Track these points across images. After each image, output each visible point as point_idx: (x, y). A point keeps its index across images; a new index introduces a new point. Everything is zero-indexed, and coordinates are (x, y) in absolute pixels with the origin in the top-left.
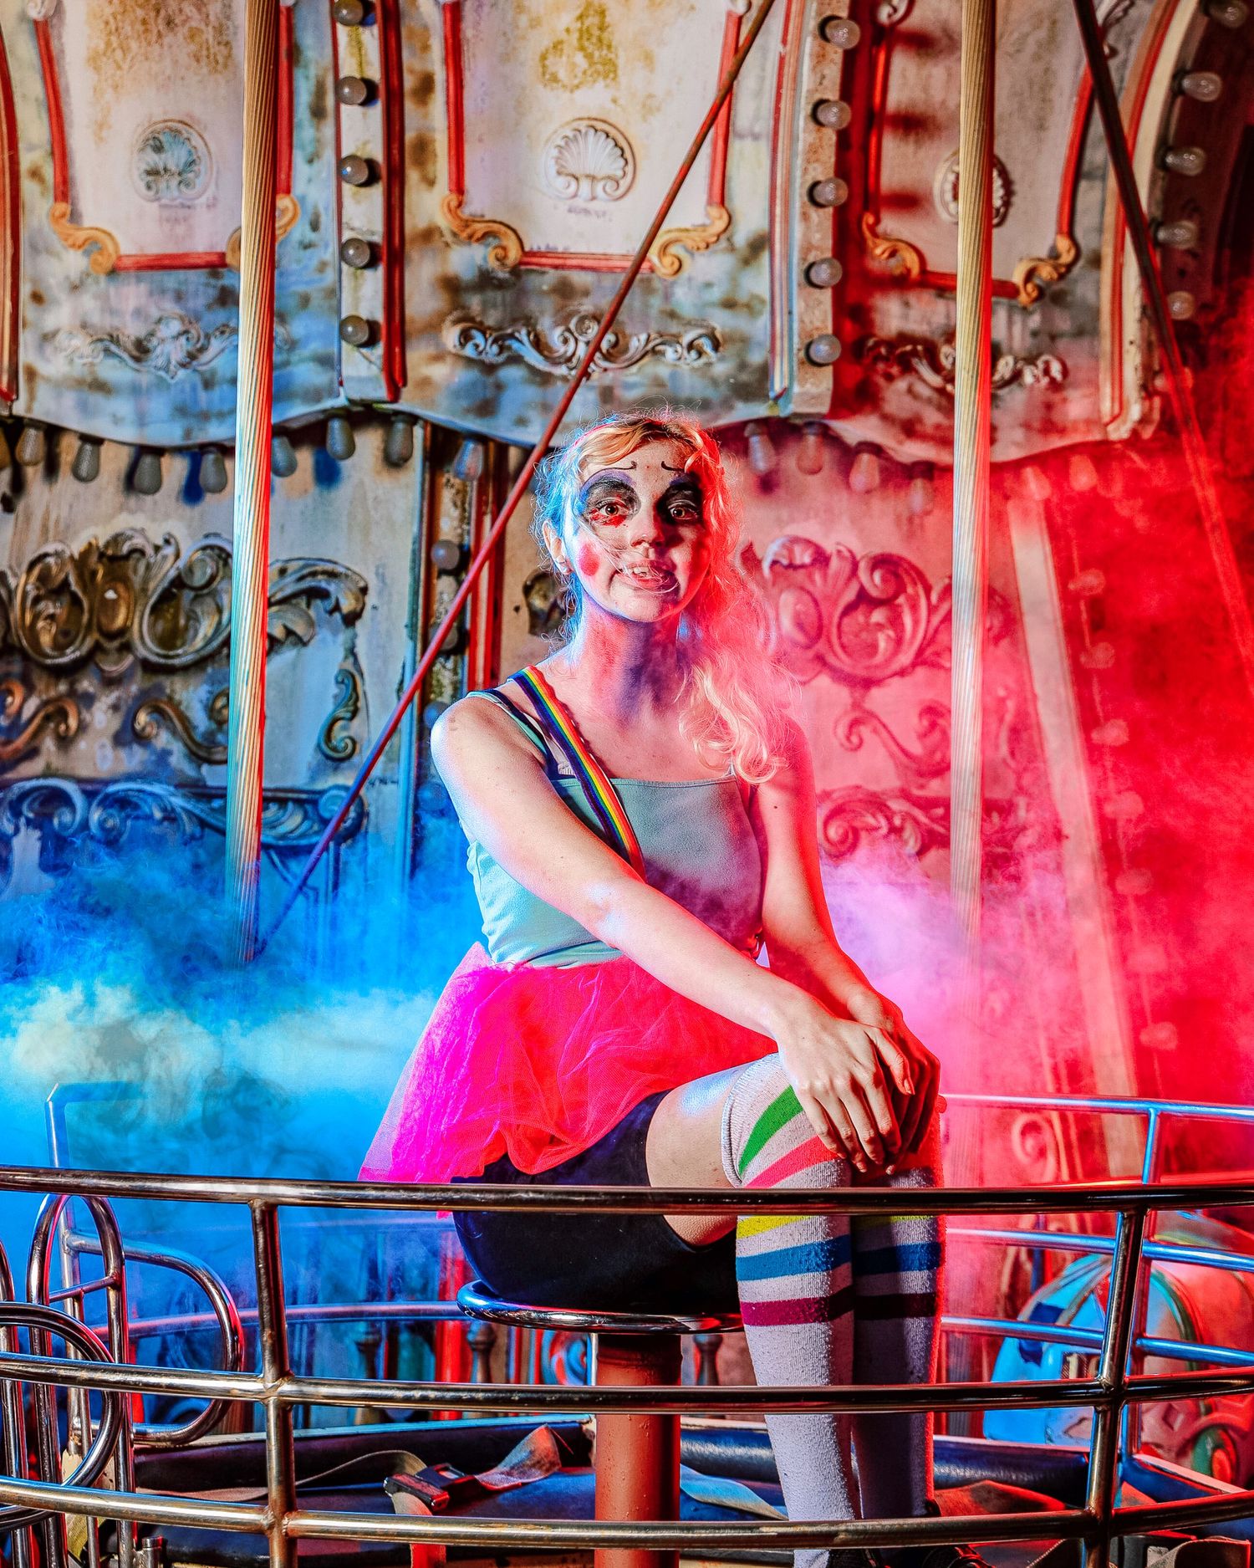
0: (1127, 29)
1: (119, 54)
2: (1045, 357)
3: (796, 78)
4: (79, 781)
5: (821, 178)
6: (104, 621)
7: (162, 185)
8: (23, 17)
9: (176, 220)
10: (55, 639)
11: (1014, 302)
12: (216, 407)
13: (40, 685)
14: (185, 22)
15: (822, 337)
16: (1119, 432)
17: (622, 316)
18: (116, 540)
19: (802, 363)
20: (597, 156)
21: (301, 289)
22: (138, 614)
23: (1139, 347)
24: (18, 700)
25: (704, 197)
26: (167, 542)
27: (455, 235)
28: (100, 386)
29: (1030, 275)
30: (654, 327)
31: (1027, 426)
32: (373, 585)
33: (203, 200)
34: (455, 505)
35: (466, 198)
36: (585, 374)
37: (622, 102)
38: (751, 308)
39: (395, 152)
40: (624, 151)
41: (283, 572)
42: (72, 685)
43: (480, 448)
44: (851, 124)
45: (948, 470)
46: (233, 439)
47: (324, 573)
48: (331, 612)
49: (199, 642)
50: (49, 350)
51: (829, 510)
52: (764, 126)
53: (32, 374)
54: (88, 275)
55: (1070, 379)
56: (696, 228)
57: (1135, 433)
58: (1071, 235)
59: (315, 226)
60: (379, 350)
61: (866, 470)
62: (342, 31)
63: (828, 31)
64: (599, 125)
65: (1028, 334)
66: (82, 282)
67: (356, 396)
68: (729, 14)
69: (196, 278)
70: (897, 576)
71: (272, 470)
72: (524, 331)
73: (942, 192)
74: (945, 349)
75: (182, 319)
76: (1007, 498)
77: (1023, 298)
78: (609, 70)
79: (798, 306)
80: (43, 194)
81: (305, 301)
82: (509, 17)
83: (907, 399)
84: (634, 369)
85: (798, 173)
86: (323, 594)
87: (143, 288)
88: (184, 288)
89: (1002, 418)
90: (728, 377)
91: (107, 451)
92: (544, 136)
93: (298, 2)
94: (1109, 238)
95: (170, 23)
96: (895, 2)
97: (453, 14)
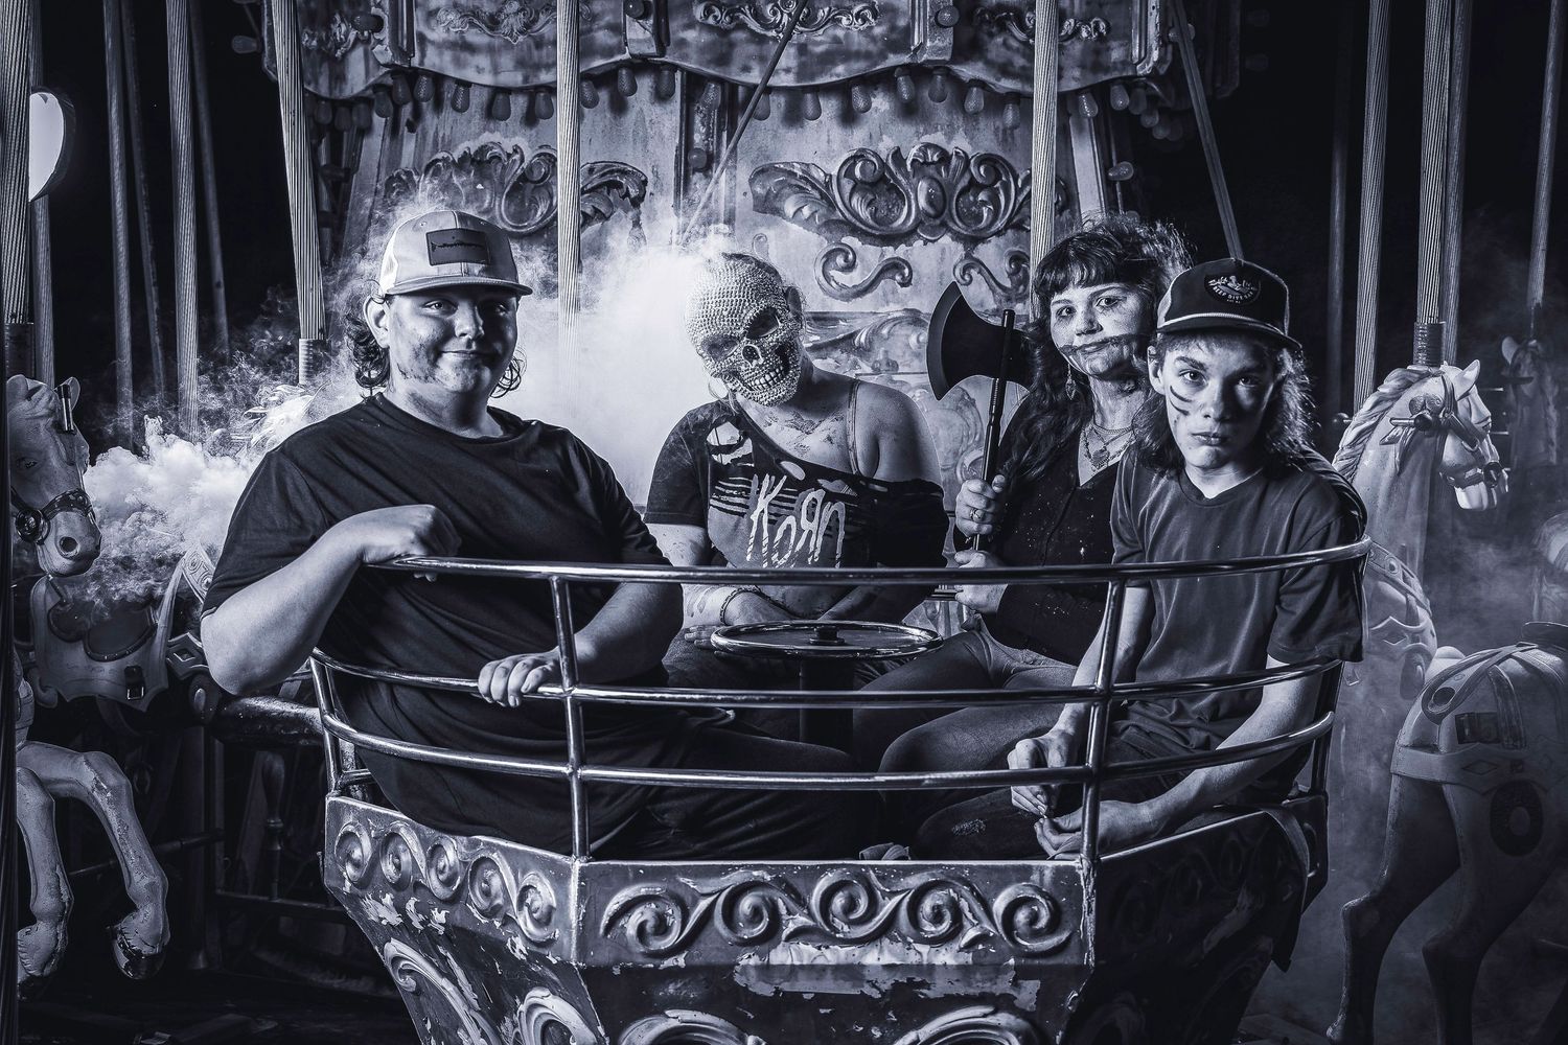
2: (1095, 19)
12: (545, 60)
15: (946, 8)
16: (1144, 69)
18: (483, 150)
19: (932, 26)
22: (498, 200)
23: (1160, 10)
26: (515, 151)
28: (470, 48)
31: (1082, 66)
32: (650, 177)
34: (703, 124)
36: (789, 37)
41: (591, 170)
43: (719, 87)
45: (1030, 97)
46: (556, 82)
47: (618, 171)
48: (623, 197)
49: (538, 218)
50: (433, 22)
51: (951, 125)
53: (423, 39)
55: (1112, 33)
57: (1154, 69)
60: (651, 21)
61: (975, 99)
65: (1084, 3)
67: (636, 53)
70: (996, 170)
71: (582, 104)
72: (747, 7)
74: (1028, 15)
75: (519, 1)
76: (1069, 115)
83: (1003, 50)
84: (821, 32)
86: (619, 185)
89: (1067, 62)
90: (883, 36)
91: (474, 93)
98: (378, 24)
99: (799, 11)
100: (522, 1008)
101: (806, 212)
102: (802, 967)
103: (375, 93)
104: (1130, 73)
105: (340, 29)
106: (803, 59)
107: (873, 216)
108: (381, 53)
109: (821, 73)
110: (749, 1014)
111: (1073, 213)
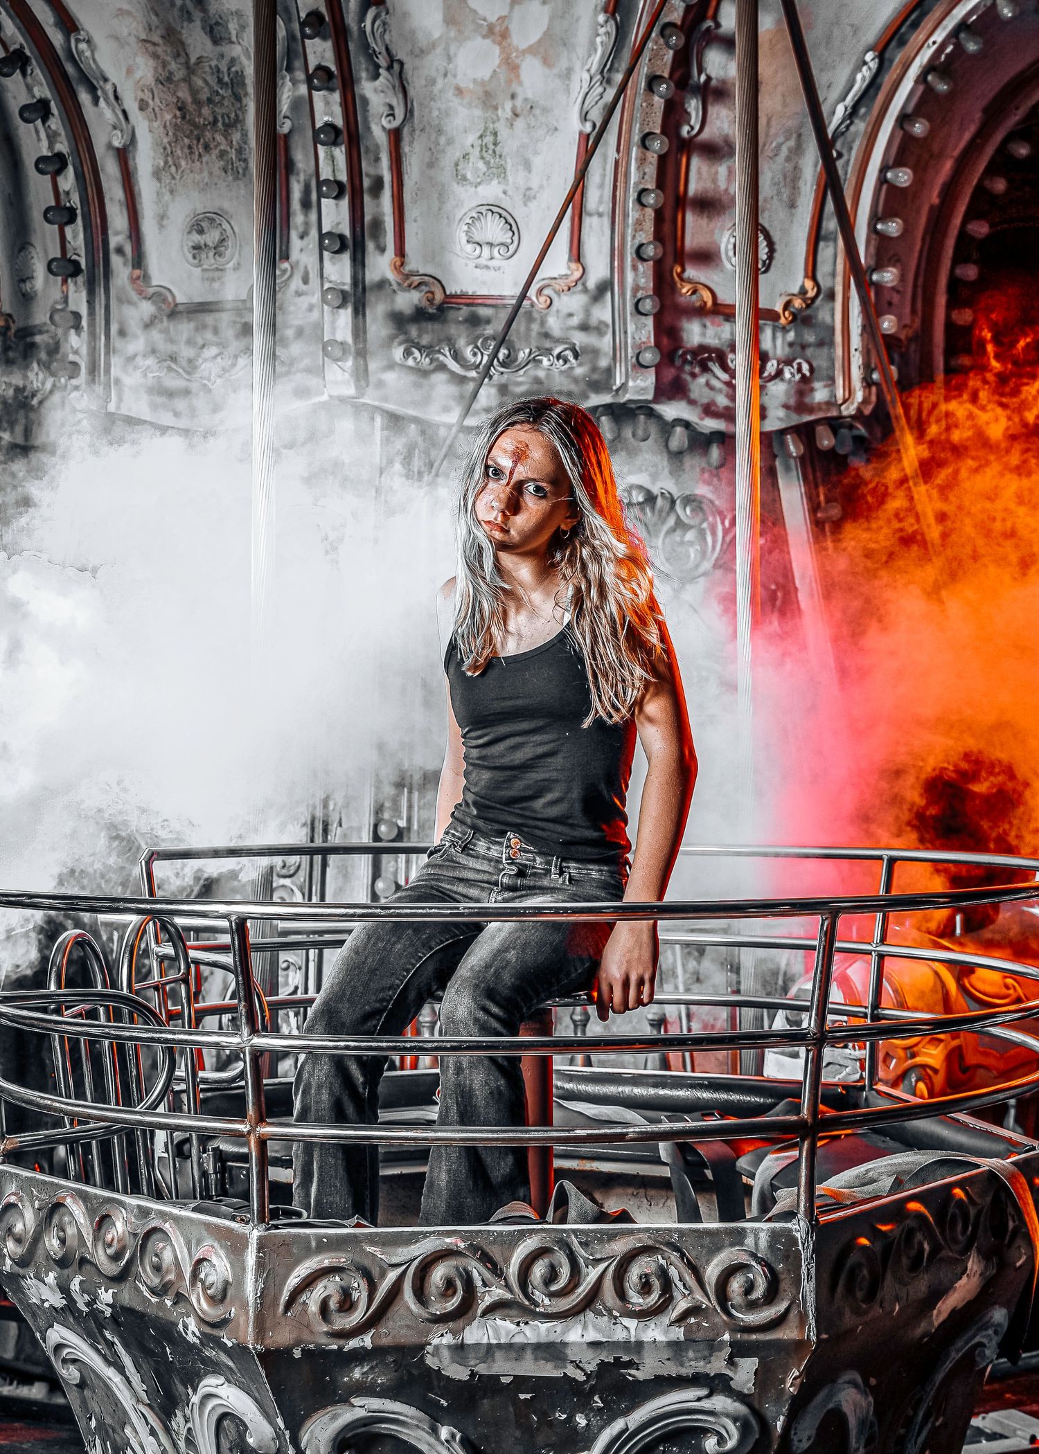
0: (849, 139)
1: (173, 169)
2: (798, 361)
3: (627, 175)
5: (644, 241)
7: (204, 256)
8: (110, 146)
9: (213, 280)
11: (776, 323)
14: (216, 146)
15: (647, 348)
16: (849, 410)
17: (512, 335)
19: (634, 366)
20: (493, 229)
21: (297, 323)
23: (862, 353)
25: (566, 257)
27: (399, 284)
28: (165, 392)
29: (787, 305)
30: (534, 344)
31: (787, 407)
33: (231, 264)
35: (407, 260)
36: (487, 374)
37: (510, 193)
38: (599, 330)
39: (358, 229)
40: (512, 225)
43: (418, 428)
44: (664, 204)
45: (733, 437)
50: (130, 368)
51: (654, 466)
52: (606, 208)
53: (119, 384)
54: (155, 317)
55: (815, 375)
56: (561, 277)
57: (859, 409)
58: (814, 278)
59: (306, 280)
60: (349, 363)
61: (679, 438)
62: (321, 149)
63: (647, 143)
64: (495, 209)
65: (786, 345)
66: (152, 322)
67: (334, 394)
68: (581, 133)
69: (227, 317)
70: (701, 509)
72: (447, 349)
73: (727, 250)
74: (731, 356)
76: (775, 456)
77: (783, 321)
78: (500, 172)
79: (631, 328)
80: (125, 264)
81: (299, 332)
82: (433, 138)
83: (706, 390)
84: (521, 372)
85: (629, 238)
87: (192, 325)
88: (219, 324)
89: (768, 401)
90: (584, 377)
92: (458, 217)
93: (291, 131)
94: (839, 280)
95: (207, 147)
96: (692, 122)
97: (396, 136)
98: (75, 370)
99: (497, 350)
100: (195, 1399)
102: (499, 1346)
104: (834, 414)
105: (38, 377)
108: (79, 397)
110: (443, 1402)
111: (781, 551)
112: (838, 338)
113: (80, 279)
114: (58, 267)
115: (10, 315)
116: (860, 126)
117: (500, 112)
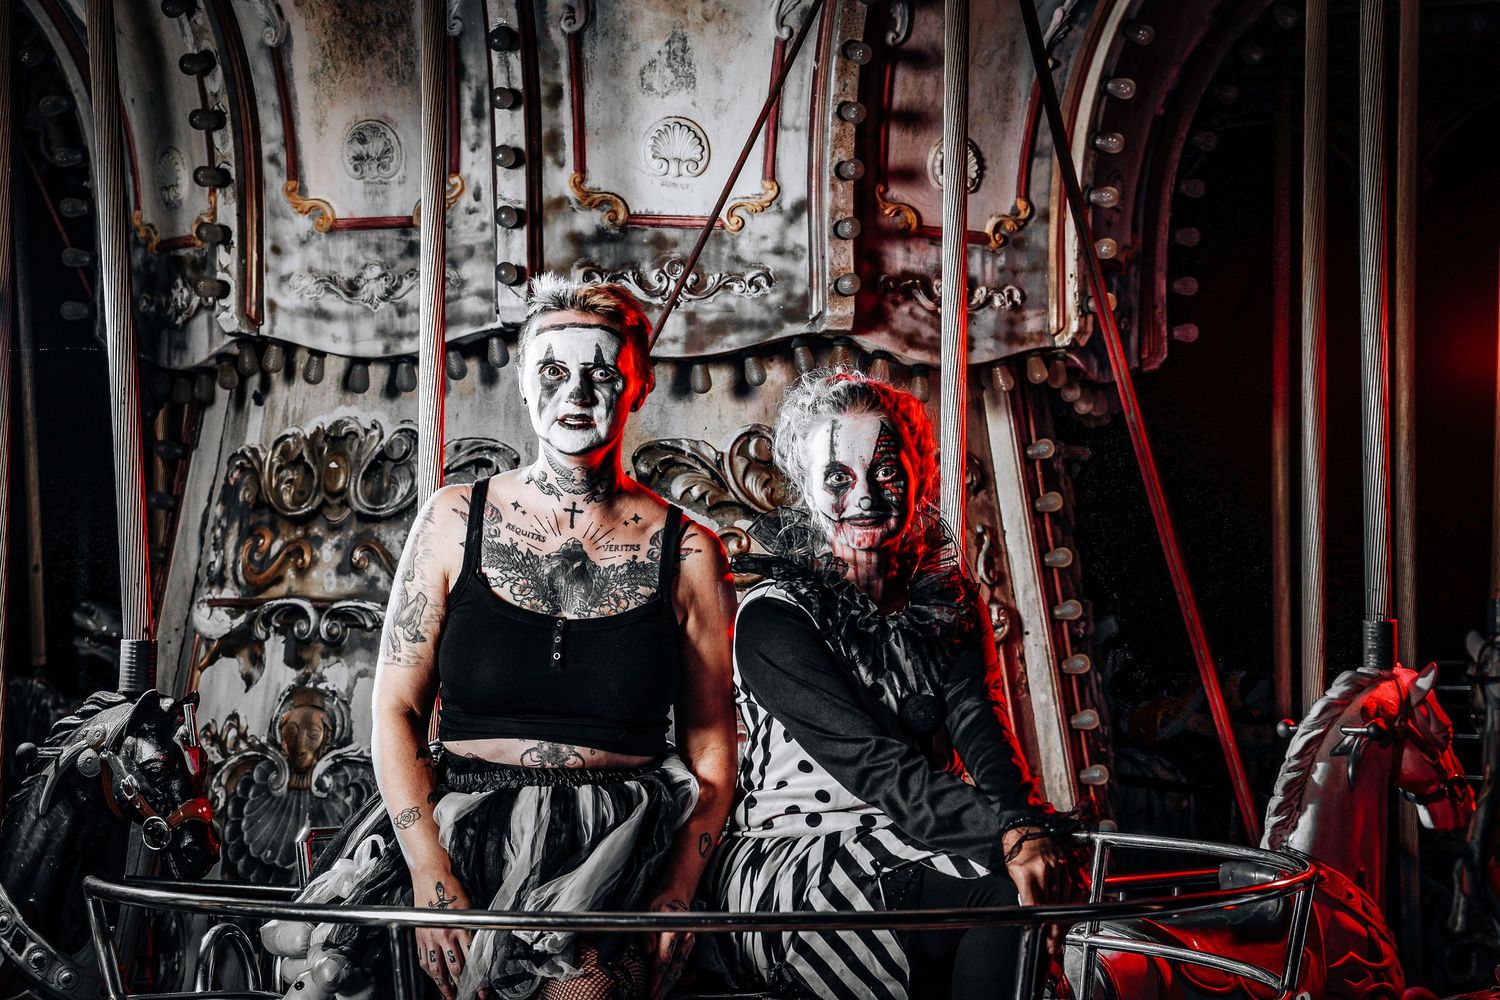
0: (1068, 48)
1: (332, 71)
2: (1008, 288)
3: (826, 86)
4: (312, 600)
5: (845, 159)
6: (328, 484)
7: (366, 168)
8: (262, 44)
9: (376, 193)
10: (293, 498)
11: (986, 247)
12: (406, 329)
13: (284, 531)
14: (380, 48)
15: (846, 275)
16: (1062, 341)
17: (702, 261)
18: (337, 425)
19: (831, 294)
20: (682, 144)
21: (467, 242)
22: (353, 479)
23: (1078, 279)
24: (267, 542)
25: (761, 175)
26: (374, 426)
27: (579, 202)
28: (323, 315)
29: (997, 228)
30: (724, 268)
31: (996, 337)
32: (521, 455)
33: (396, 178)
35: (587, 176)
36: (675, 303)
37: (700, 104)
38: (794, 254)
39: (535, 143)
40: (702, 140)
41: (458, 448)
42: (306, 531)
44: (865, 120)
45: (937, 369)
46: (418, 352)
47: (488, 448)
49: (398, 499)
50: (285, 287)
52: (804, 121)
53: (273, 306)
54: (313, 233)
55: (1027, 302)
56: (755, 196)
57: (1074, 340)
58: (1027, 198)
59: (477, 197)
62: (495, 56)
63: (849, 52)
64: (683, 122)
65: (996, 270)
66: (308, 238)
67: (509, 321)
68: (777, 40)
69: (391, 235)
71: (447, 375)
72: (630, 273)
73: (933, 168)
74: (936, 282)
75: (381, 265)
76: (982, 388)
77: (993, 244)
78: (690, 81)
79: (829, 252)
80: (279, 175)
81: (470, 252)
82: (616, 44)
83: (909, 320)
84: (711, 299)
85: (828, 155)
86: (489, 465)
87: (353, 243)
88: (382, 243)
89: (976, 331)
90: (779, 305)
91: (329, 362)
92: (643, 131)
93: (462, 33)
94: (1055, 198)
95: (369, 49)
96: (898, 29)
97: (576, 41)
98: (224, 290)
99: (686, 276)
101: (696, 492)
103: (219, 363)
104: (1048, 345)
105: (181, 294)
106: (692, 328)
107: (770, 498)
108: (227, 320)
109: (712, 342)
111: (989, 493)
112: (1053, 263)
113: (230, 191)
114: (204, 176)
115: (151, 226)
116: (1080, 33)
117: (689, 16)
